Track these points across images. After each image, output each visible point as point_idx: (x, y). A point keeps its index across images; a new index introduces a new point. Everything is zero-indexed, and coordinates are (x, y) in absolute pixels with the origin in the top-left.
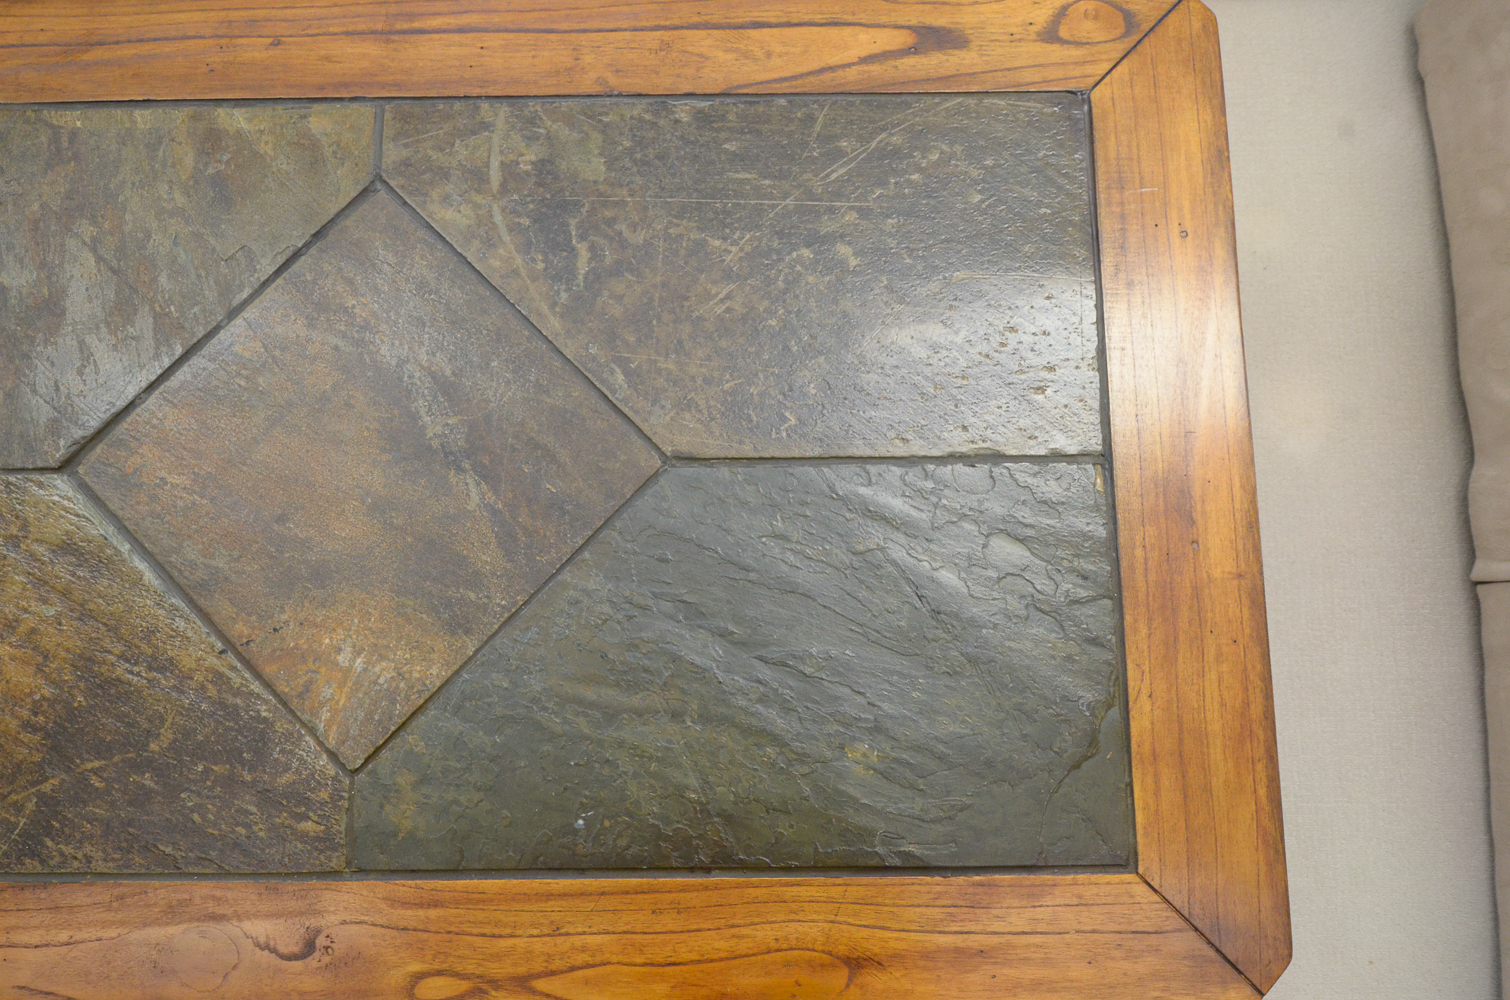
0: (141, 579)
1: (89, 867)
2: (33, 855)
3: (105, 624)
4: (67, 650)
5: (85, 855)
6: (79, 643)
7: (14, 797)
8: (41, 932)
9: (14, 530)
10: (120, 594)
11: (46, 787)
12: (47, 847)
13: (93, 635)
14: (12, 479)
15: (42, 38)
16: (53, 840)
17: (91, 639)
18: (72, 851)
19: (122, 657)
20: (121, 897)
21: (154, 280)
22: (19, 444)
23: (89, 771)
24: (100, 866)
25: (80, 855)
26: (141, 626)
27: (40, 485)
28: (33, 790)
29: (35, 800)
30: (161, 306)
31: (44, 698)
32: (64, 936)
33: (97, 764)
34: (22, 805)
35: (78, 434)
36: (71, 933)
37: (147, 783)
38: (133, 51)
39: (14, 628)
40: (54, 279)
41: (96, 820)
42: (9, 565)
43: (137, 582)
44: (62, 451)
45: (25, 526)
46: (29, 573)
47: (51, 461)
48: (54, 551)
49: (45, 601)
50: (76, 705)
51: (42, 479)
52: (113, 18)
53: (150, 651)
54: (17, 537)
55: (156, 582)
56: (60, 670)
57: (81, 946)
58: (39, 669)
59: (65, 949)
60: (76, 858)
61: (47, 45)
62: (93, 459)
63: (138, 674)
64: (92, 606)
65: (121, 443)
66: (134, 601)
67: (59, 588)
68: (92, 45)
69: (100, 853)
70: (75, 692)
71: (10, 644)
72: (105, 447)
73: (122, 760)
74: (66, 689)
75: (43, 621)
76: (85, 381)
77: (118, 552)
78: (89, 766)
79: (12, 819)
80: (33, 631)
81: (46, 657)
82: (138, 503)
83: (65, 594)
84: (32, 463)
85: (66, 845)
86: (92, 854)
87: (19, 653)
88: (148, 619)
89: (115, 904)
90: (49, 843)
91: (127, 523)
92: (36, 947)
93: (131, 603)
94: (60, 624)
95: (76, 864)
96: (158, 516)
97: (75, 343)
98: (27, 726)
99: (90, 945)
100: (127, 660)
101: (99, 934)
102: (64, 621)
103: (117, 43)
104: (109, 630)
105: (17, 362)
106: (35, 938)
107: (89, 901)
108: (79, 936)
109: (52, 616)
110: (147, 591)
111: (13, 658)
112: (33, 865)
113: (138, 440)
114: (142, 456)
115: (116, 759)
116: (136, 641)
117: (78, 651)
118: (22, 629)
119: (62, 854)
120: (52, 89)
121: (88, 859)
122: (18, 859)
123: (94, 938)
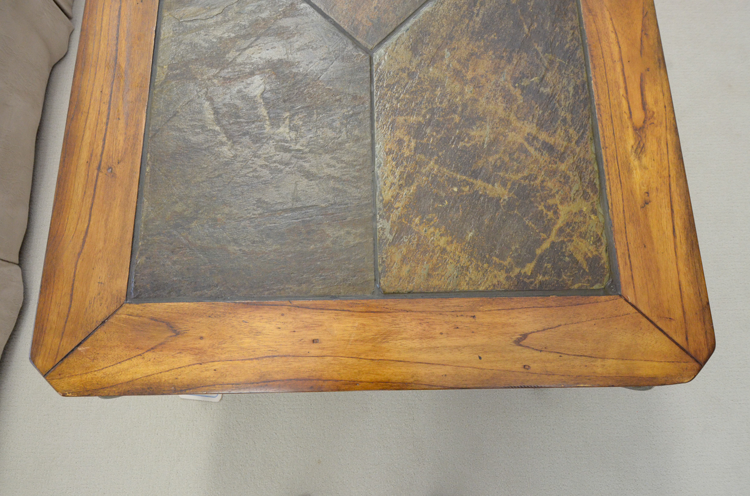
0: (429, 12)
1: (577, 27)
2: (573, 53)
3: (454, 27)
4: (468, 44)
5: (571, 29)
6: (464, 39)
7: (546, 64)
8: (612, 46)
9: (405, 75)
10: (437, 21)
11: (540, 49)
12: (569, 47)
13: (459, 32)
14: (375, 79)
15: (107, 91)
16: (565, 45)
17: (461, 33)
18: (570, 35)
19: (471, 19)
20: (590, 11)
21: (264, 20)
22: (356, 75)
23: (529, 30)
24: (576, 22)
25: (572, 32)
26: (454, 10)
27: (379, 64)
28: (541, 55)
29: (547, 54)
30: (279, 15)
31: (494, 54)
32: (613, 36)
33: (525, 27)
34: (550, 60)
35: (350, 47)
36: (610, 32)
37: (532, 4)
38: (124, 41)
39: (458, 71)
40: (260, 67)
41: (553, 25)
42: (424, 76)
43: (432, 14)
44: (361, 53)
45: (403, 70)
46: (428, 66)
47: (366, 58)
48: (415, 55)
49: (443, 57)
50: (496, 38)
51: (375, 63)
52: (100, 54)
53: (466, 6)
54: (408, 74)
55: (430, 5)
56: (479, 47)
57: (616, 27)
58: (479, 57)
59: (619, 35)
60: (573, 33)
61: (112, 88)
62: (364, 42)
63: (478, 10)
64: (444, 34)
65: (356, 29)
66: (441, 15)
67: (435, 50)
68: (116, 63)
69: (569, 22)
70: (490, 39)
71: (467, 72)
72: (358, 36)
73: (523, 15)
74: (488, 44)
75: (453, 57)
76: (321, 46)
77: (415, 24)
78: (526, 30)
79: (558, 64)
80: (459, 61)
81: (472, 55)
82: (388, 18)
83: (439, 48)
84: (367, 67)
85: (567, 38)
86: (570, 25)
87: (471, 68)
88: (450, 7)
89: (593, 13)
90: (567, 46)
91: (399, 23)
92: (620, 48)
93: (442, 16)
94: (454, 48)
95: (576, 32)
96: (395, 8)
97: (299, 53)
98: (509, 61)
99: (614, 23)
100: (472, 16)
101: (609, 19)
102: (453, 47)
103: (117, 50)
104: (456, 25)
105: (309, 81)
106: (615, 49)
107: (593, 25)
108: (611, 29)
109: (450, 53)
110: (435, 9)
111: (474, 70)
112: (579, 53)
113: (354, 20)
114: (362, 18)
115: (522, 18)
116: (462, 12)
117: (468, 39)
118: (458, 67)
119: (572, 40)
120: (142, 81)
121: (573, 28)
122: (577, 60)
123: (611, 21)
